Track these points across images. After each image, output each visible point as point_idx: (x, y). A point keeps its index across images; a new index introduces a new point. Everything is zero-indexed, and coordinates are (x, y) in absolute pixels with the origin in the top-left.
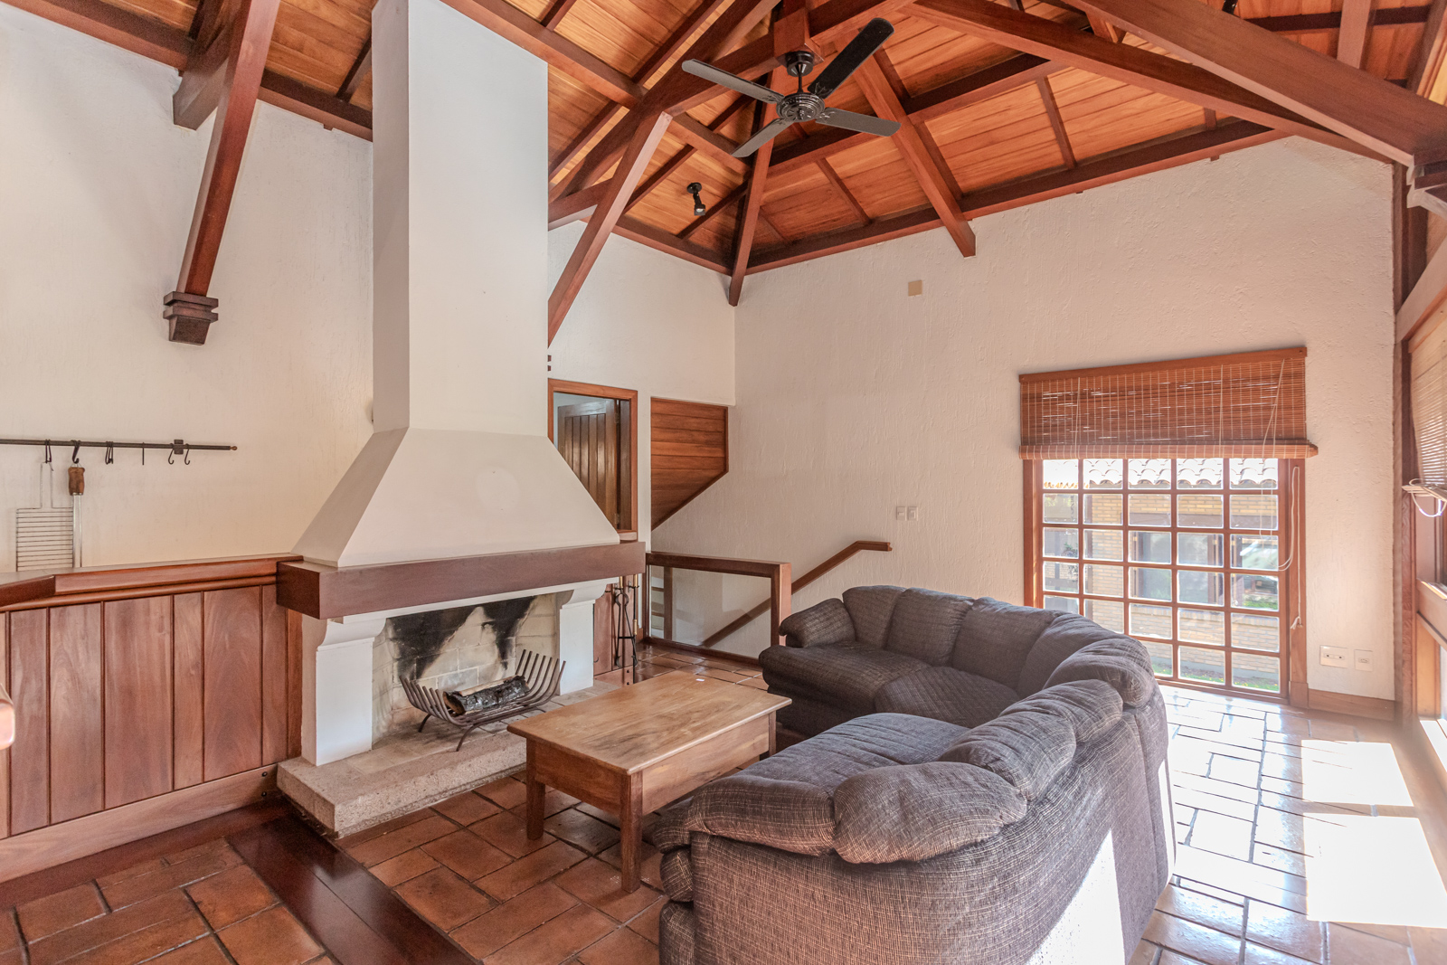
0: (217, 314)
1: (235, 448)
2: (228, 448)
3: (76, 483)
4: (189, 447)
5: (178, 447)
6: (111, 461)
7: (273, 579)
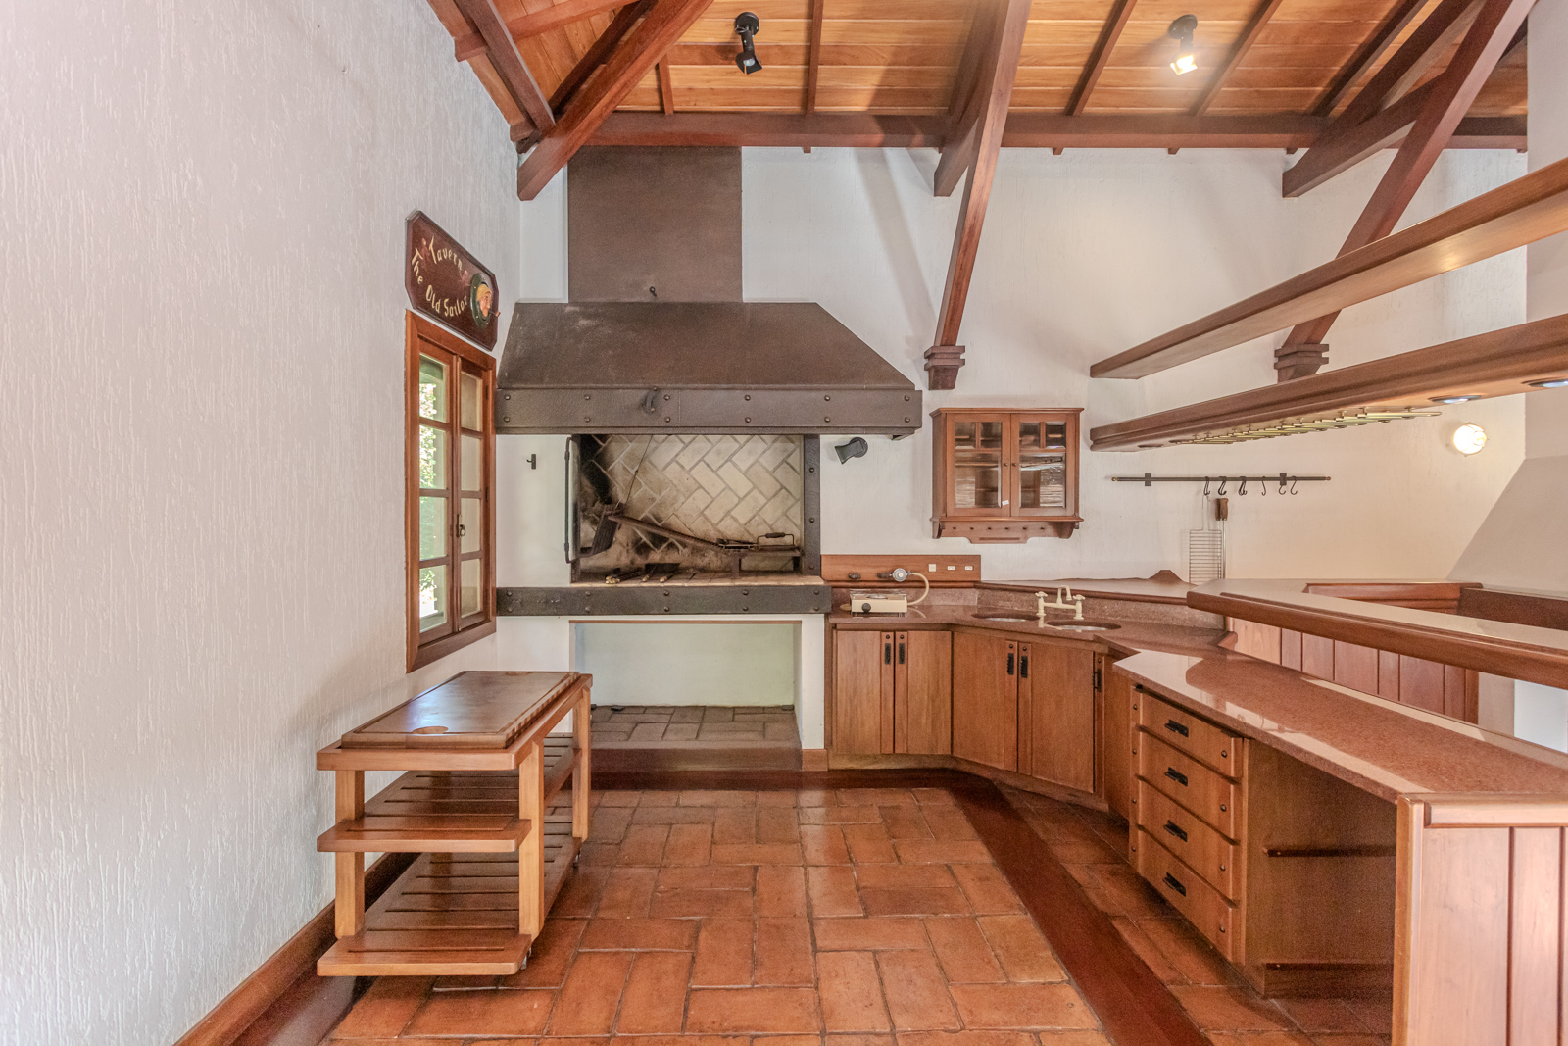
0: (1327, 358)
1: (1329, 479)
2: (1323, 479)
3: (1220, 511)
4: (1295, 479)
5: (1283, 479)
6: (1244, 493)
7: (1456, 603)
